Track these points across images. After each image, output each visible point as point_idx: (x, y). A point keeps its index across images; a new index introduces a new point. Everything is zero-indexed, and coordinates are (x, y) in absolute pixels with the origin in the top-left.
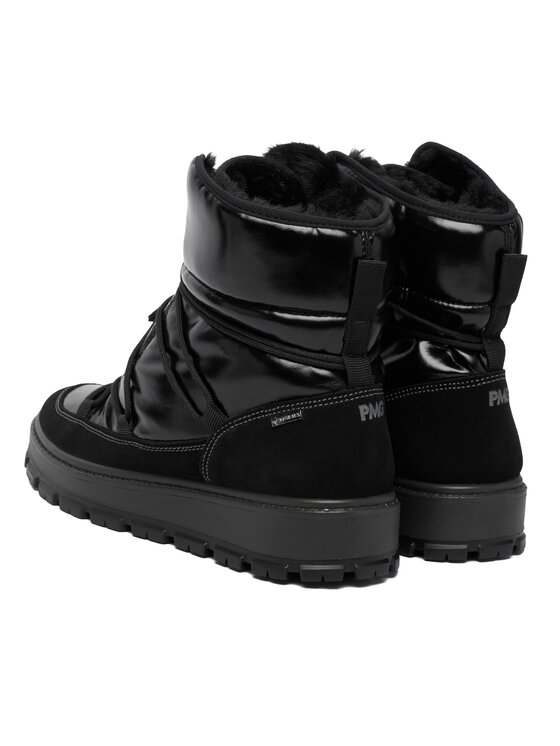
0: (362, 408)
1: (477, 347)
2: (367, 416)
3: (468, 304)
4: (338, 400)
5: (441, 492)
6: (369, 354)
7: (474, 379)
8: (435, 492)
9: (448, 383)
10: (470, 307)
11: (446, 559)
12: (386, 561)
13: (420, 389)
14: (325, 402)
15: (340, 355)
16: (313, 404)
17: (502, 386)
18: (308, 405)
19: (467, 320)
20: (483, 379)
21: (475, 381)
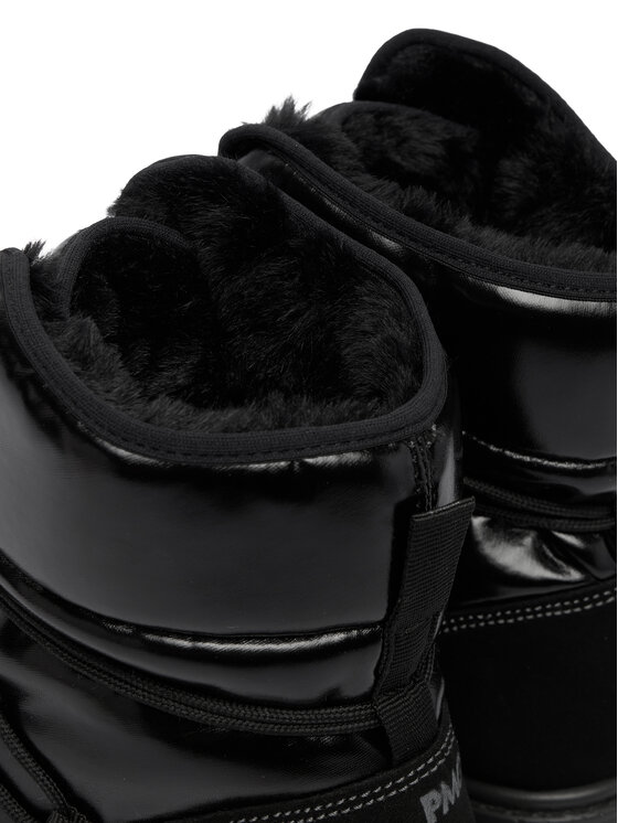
0: (427, 800)
2: (439, 813)
7: (591, 593)
13: (484, 620)
20: (596, 596)
21: (591, 598)
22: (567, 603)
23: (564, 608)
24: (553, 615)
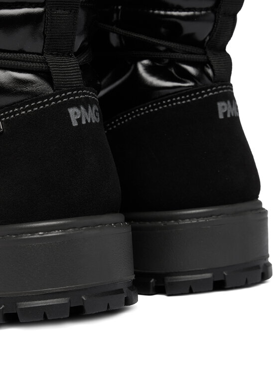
0: (71, 111)
1: (201, 58)
2: (79, 120)
3: (189, 10)
4: (43, 104)
5: (176, 218)
6: (76, 54)
7: (200, 90)
8: (170, 219)
9: (171, 98)
10: (191, 13)
11: (191, 292)
12: (121, 291)
13: (143, 111)
14: (28, 108)
15: (42, 54)
16: (14, 113)
17: (229, 97)
18: (10, 115)
19: (188, 28)
20: (209, 90)
21: (200, 92)
22: (183, 97)
23: (181, 100)
24: (177, 104)
